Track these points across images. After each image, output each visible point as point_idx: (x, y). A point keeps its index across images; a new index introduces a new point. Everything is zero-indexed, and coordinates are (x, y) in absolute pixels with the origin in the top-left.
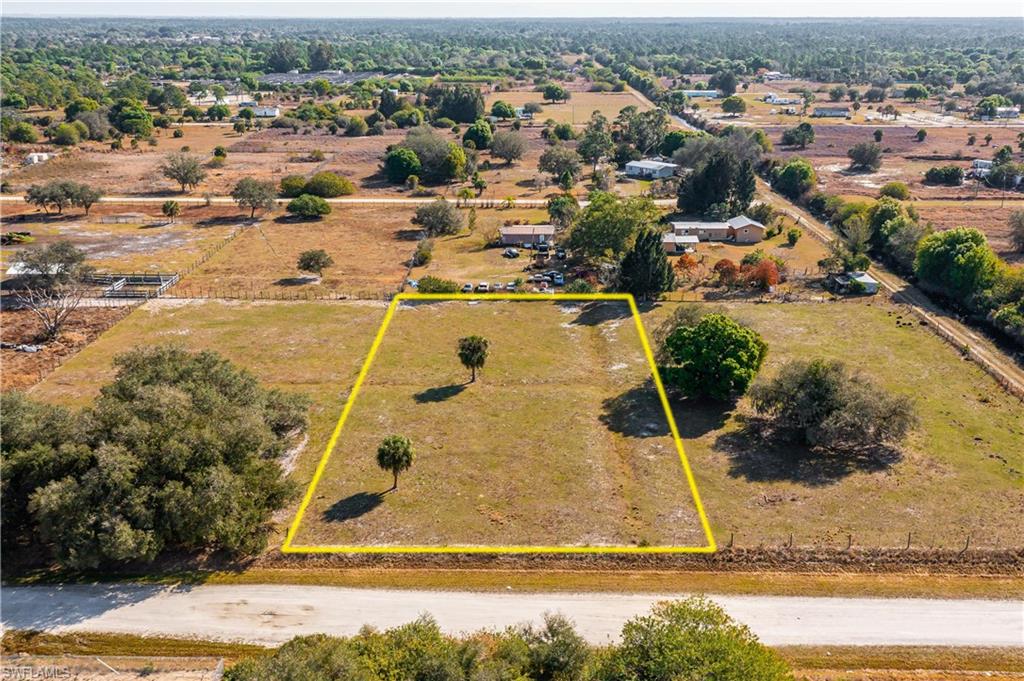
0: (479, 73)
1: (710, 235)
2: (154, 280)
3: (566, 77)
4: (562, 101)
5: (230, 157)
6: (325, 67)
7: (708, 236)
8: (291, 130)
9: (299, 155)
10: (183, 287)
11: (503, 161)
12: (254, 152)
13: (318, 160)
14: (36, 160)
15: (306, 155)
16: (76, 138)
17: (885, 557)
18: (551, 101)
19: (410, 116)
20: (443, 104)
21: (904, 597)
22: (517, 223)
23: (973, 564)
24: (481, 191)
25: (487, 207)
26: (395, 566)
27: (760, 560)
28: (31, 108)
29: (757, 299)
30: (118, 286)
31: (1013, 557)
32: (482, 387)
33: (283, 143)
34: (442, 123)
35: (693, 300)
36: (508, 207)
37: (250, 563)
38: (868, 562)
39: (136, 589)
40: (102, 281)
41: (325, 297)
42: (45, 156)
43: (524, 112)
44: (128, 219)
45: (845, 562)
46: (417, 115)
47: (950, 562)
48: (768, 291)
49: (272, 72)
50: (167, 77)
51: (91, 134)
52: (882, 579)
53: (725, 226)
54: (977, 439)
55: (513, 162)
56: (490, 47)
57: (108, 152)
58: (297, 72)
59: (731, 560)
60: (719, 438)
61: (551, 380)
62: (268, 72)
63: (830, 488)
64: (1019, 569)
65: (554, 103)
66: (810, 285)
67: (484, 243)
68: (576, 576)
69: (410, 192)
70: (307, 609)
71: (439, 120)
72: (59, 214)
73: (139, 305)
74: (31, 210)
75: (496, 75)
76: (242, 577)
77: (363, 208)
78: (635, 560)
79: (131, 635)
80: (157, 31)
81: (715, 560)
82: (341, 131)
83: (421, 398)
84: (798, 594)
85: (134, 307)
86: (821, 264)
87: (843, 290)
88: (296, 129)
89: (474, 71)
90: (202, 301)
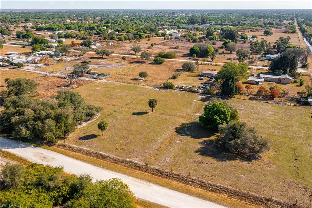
0: (251, 26)
1: (272, 80)
2: (104, 75)
3: (279, 28)
4: (270, 35)
5: (155, 46)
6: (205, 23)
7: (271, 80)
8: (178, 40)
9: (173, 47)
10: (110, 77)
11: (229, 52)
12: (163, 45)
13: (177, 48)
14: (110, 44)
15: (174, 47)
16: (124, 39)
17: (217, 187)
18: (266, 35)
19: (213, 37)
20: (225, 34)
21: (209, 201)
22: (212, 70)
23: (246, 198)
24: (213, 60)
25: (210, 65)
26: (82, 154)
27: (176, 177)
28: (122, 32)
29: (266, 102)
30: (95, 76)
31: (262, 200)
32: (153, 114)
33: (173, 43)
34: (222, 40)
35: (244, 99)
36: (216, 65)
37: (53, 145)
38: (210, 187)
39: (27, 145)
40: (93, 74)
41: (140, 84)
42: (113, 43)
43: (252, 38)
44: (115, 60)
45: (202, 185)
46: (216, 37)
47: (238, 195)
48: (274, 99)
49: (190, 24)
50: (162, 25)
51: (128, 39)
52: (209, 194)
53: (278, 77)
54: (296, 159)
55: (232, 52)
56: (262, 18)
57: (128, 43)
58: (197, 24)
59: (167, 175)
60: (204, 140)
61: (174, 115)
62: (189, 24)
63: (223, 163)
64: (261, 204)
65: (267, 36)
66: (292, 100)
67: (198, 75)
68: (122, 168)
69: (192, 59)
70: (53, 159)
71: (222, 39)
72: (102, 57)
73: (95, 81)
74: (97, 56)
75: (256, 26)
76: (49, 148)
77: (175, 62)
78: (141, 168)
79: (15, 155)
80: (172, 13)
81: (163, 174)
82: (191, 41)
83: (134, 114)
84: (176, 190)
85: (94, 81)
86: (298, 93)
87: (302, 103)
88: (179, 40)
89: (250, 25)
90: (110, 82)
